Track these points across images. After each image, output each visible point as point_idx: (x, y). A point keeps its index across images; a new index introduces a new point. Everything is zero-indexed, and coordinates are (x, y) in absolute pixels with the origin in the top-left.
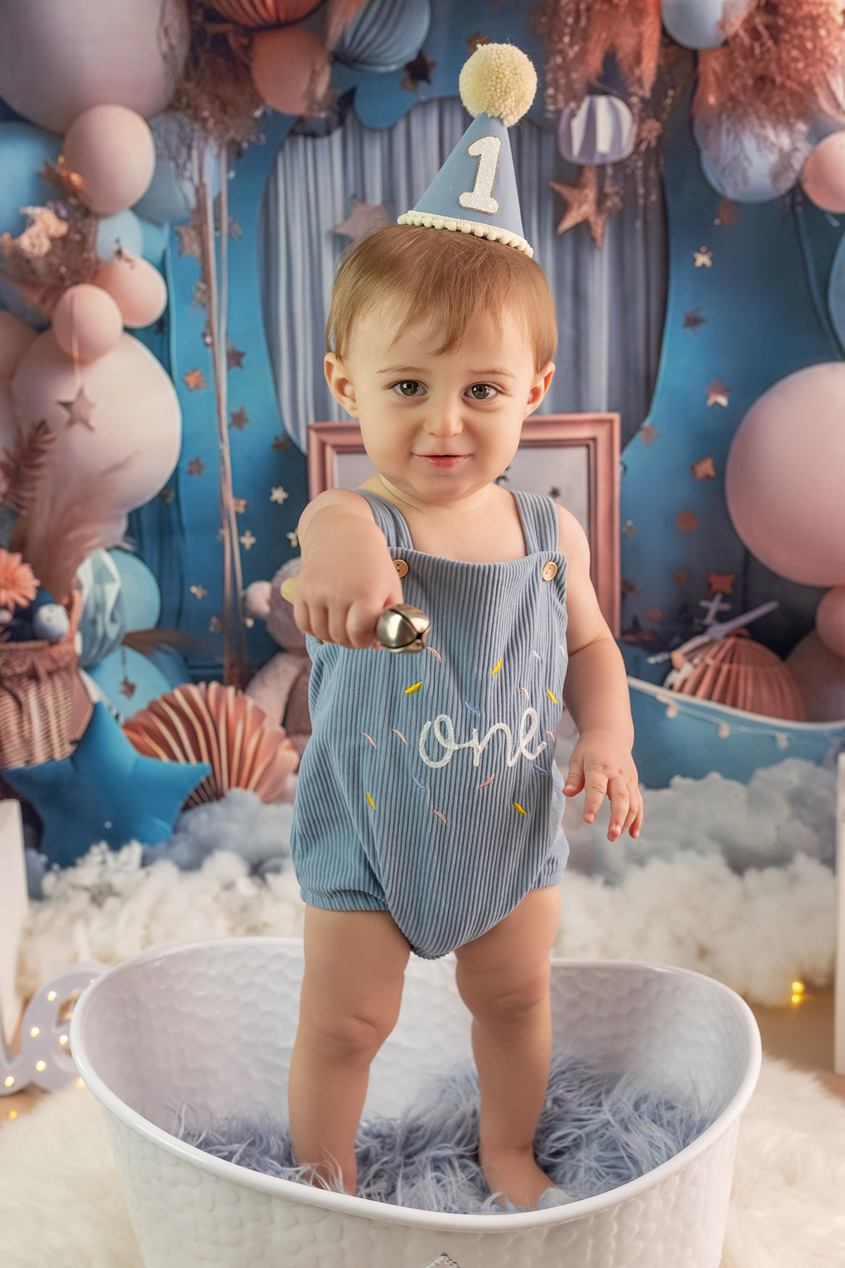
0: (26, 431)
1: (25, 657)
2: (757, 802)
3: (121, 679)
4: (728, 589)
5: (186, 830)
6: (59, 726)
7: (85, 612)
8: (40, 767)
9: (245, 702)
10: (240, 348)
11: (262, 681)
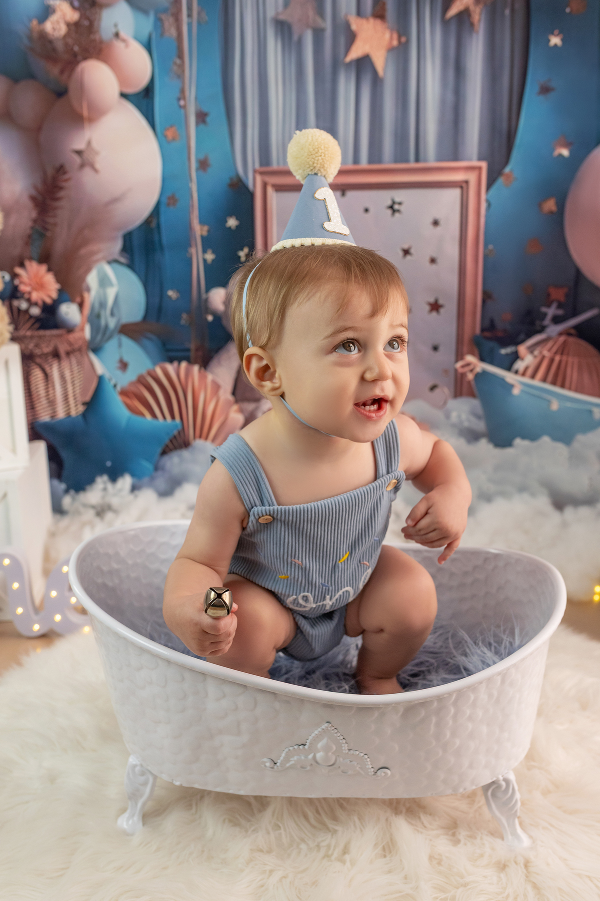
0: (50, 172)
1: (50, 341)
2: (576, 459)
3: (117, 358)
4: (562, 299)
5: (163, 469)
6: (74, 392)
7: (92, 308)
8: (61, 421)
9: (206, 377)
10: (205, 109)
11: (219, 362)
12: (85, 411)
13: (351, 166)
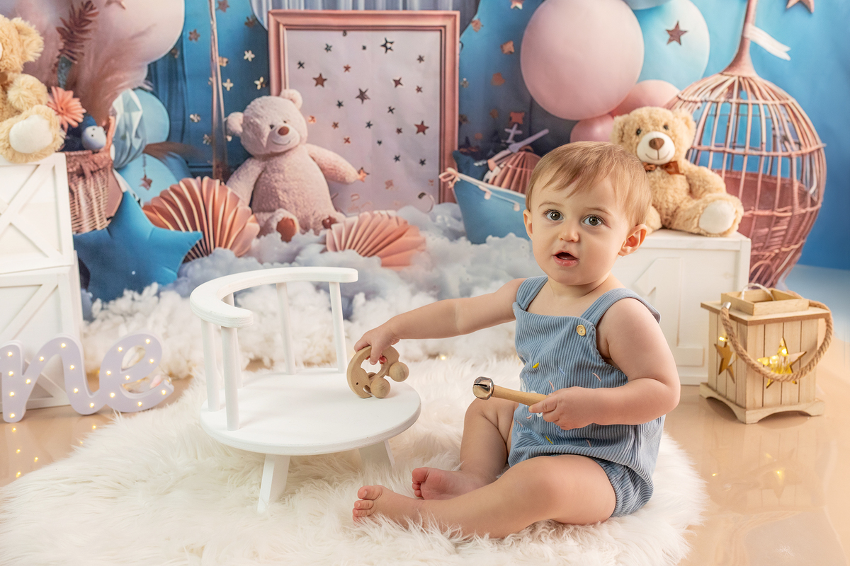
1: (75, 161)
3: (143, 177)
4: (520, 122)
5: (186, 276)
6: (99, 209)
7: (118, 130)
8: (86, 234)
9: (227, 190)
11: (238, 177)
12: (109, 225)
13: (350, 11)
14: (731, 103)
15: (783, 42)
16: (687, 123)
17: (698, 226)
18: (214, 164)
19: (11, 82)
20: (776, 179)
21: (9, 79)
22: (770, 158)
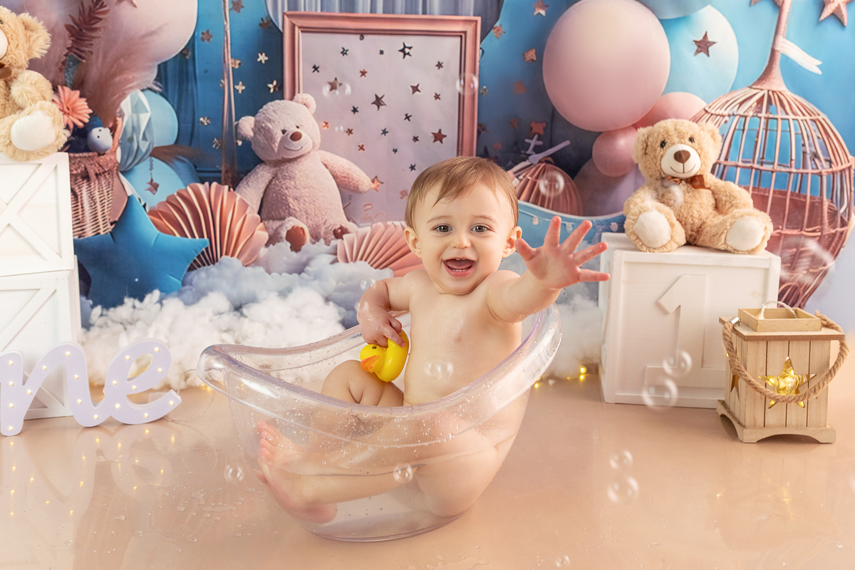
0: (87, 4)
1: (79, 163)
3: (149, 181)
4: (542, 132)
5: (191, 285)
6: (103, 213)
7: (125, 132)
8: (89, 238)
9: (236, 196)
11: (247, 183)
12: (113, 230)
13: (369, 15)
14: (760, 118)
15: (815, 57)
16: (713, 136)
17: (725, 243)
18: (223, 169)
19: (15, 78)
20: (805, 197)
21: (13, 75)
22: (800, 175)
